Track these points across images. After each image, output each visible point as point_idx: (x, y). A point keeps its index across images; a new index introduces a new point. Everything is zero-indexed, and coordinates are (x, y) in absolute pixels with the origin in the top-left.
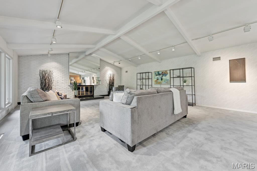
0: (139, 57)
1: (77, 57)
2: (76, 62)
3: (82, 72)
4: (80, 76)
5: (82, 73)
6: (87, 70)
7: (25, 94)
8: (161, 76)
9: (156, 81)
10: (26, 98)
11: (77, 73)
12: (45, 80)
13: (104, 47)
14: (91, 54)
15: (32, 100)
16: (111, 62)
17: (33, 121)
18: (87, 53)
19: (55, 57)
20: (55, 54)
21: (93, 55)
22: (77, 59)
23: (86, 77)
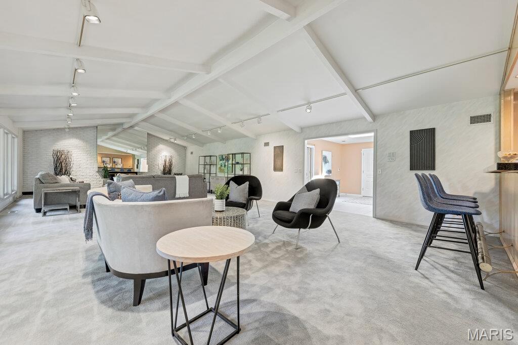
0: (193, 135)
1: (114, 130)
2: (114, 135)
3: (133, 150)
4: (133, 156)
5: (131, 151)
6: (139, 148)
7: (38, 177)
8: (224, 161)
9: (220, 168)
10: (38, 180)
11: (125, 151)
12: (61, 163)
13: (144, 120)
14: (132, 127)
15: (43, 181)
16: (166, 138)
17: (46, 194)
18: (126, 126)
19: (75, 131)
20: (77, 128)
21: (136, 128)
22: (114, 133)
23: (142, 159)
